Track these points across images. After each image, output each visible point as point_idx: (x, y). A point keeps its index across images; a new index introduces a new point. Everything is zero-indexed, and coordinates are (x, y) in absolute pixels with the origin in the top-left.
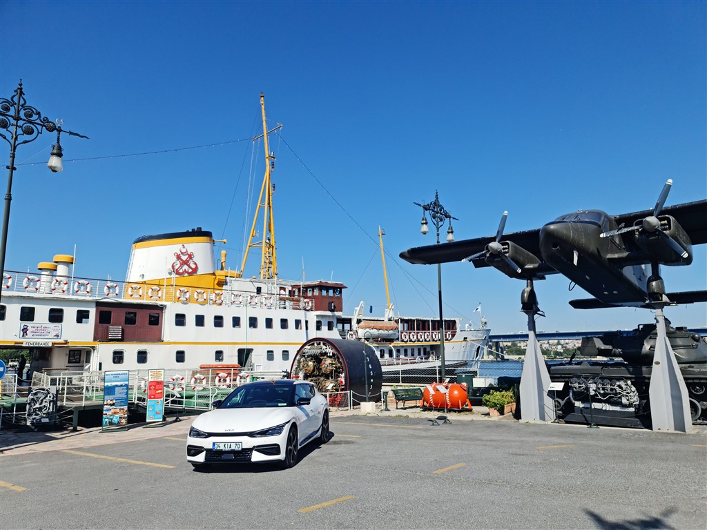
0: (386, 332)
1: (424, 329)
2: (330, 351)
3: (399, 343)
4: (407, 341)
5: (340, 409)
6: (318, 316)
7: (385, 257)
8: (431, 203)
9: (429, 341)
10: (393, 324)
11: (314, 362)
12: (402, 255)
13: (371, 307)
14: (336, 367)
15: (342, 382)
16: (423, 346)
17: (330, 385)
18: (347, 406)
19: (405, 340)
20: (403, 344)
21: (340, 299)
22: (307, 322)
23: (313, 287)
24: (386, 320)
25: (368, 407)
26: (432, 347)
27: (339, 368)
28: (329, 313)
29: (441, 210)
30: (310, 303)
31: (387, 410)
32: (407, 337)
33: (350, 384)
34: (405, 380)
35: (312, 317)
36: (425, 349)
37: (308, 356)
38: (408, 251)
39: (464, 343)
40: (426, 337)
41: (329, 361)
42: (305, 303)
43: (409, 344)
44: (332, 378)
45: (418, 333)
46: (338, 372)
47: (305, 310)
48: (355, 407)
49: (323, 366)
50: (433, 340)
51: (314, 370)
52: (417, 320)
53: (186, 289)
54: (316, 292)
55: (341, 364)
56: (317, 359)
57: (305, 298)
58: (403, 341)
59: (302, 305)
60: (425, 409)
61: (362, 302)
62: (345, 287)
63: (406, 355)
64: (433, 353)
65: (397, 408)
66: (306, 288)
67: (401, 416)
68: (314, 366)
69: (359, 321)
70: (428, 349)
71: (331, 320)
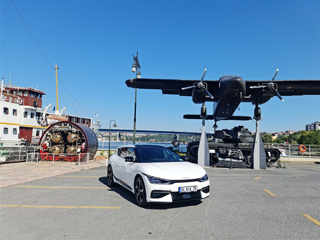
2: (75, 130)
6: (25, 109)
8: (136, 57)
10: (65, 118)
11: (60, 135)
15: (83, 148)
23: (23, 91)
29: (138, 62)
30: (22, 100)
42: (19, 100)
47: (19, 104)
49: (70, 138)
51: (61, 141)
52: (75, 117)
54: (25, 94)
61: (50, 104)
62: (44, 94)
68: (61, 138)
69: (47, 115)
71: (33, 112)
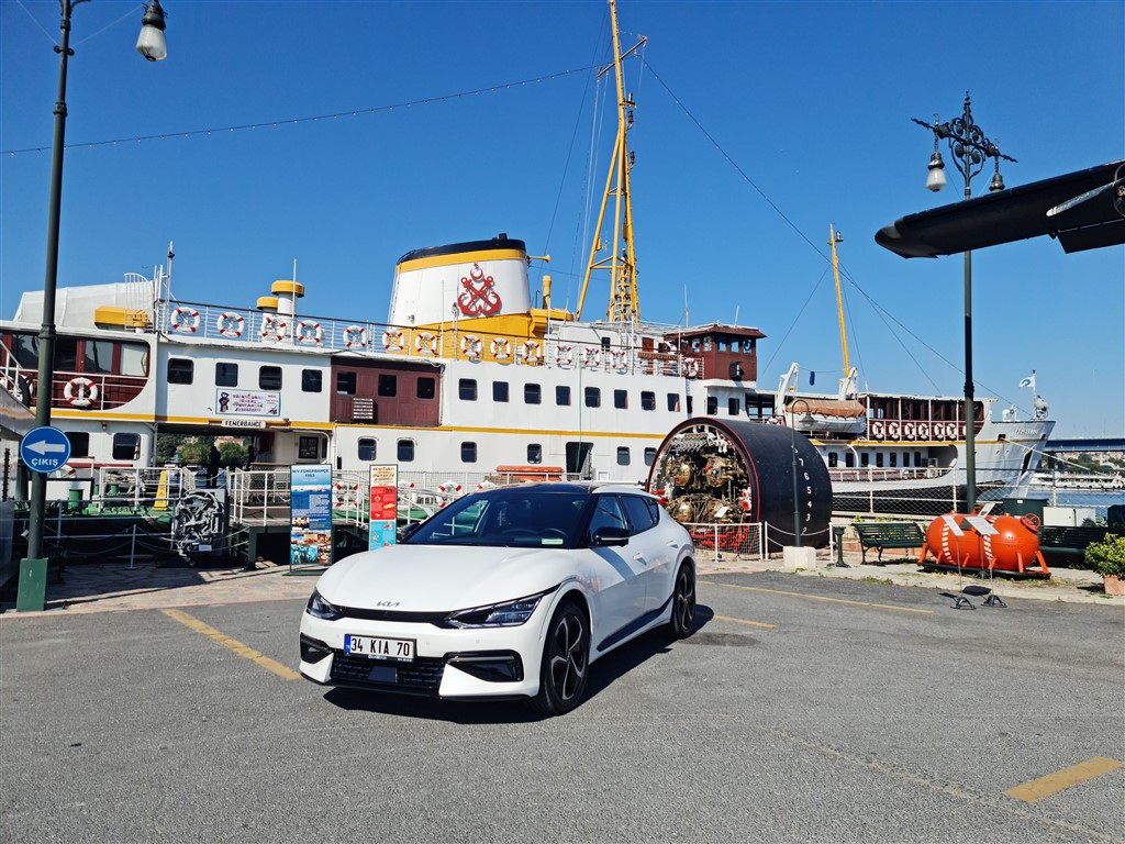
0: (841, 421)
1: (916, 416)
2: (723, 444)
3: (867, 442)
4: (883, 439)
5: (742, 556)
6: (709, 388)
7: (842, 284)
8: (954, 122)
9: (928, 439)
10: (855, 406)
11: (691, 465)
12: (882, 238)
13: (813, 374)
14: (733, 475)
15: (746, 504)
16: (913, 448)
17: (721, 510)
18: (758, 552)
19: (879, 436)
20: (875, 443)
21: (753, 357)
22: (689, 399)
23: (701, 336)
24: (841, 397)
25: (799, 558)
26: (932, 451)
27: (741, 477)
28: (731, 383)
29: (976, 138)
30: (696, 364)
31: (841, 564)
32: (883, 431)
33: (762, 510)
34: (879, 508)
35: (700, 390)
36: (917, 455)
37: (682, 453)
38: (897, 225)
39: (999, 446)
40: (921, 432)
41: (720, 463)
42: (687, 364)
43: (886, 443)
44: (727, 496)
45: (904, 424)
46: (738, 484)
47: (687, 377)
48: (773, 555)
49: (709, 472)
50: (935, 438)
51: (691, 481)
52: (903, 400)
53: (475, 337)
54: (708, 347)
55: (745, 470)
56: (698, 458)
57: (686, 356)
58: (873, 438)
59: (681, 368)
60: (929, 567)
61: (794, 364)
62: (763, 336)
63: (880, 464)
64: (933, 463)
65: (864, 563)
66: (690, 337)
67: (873, 580)
68: (692, 473)
69: (788, 400)
70: (924, 455)
71: (734, 396)
